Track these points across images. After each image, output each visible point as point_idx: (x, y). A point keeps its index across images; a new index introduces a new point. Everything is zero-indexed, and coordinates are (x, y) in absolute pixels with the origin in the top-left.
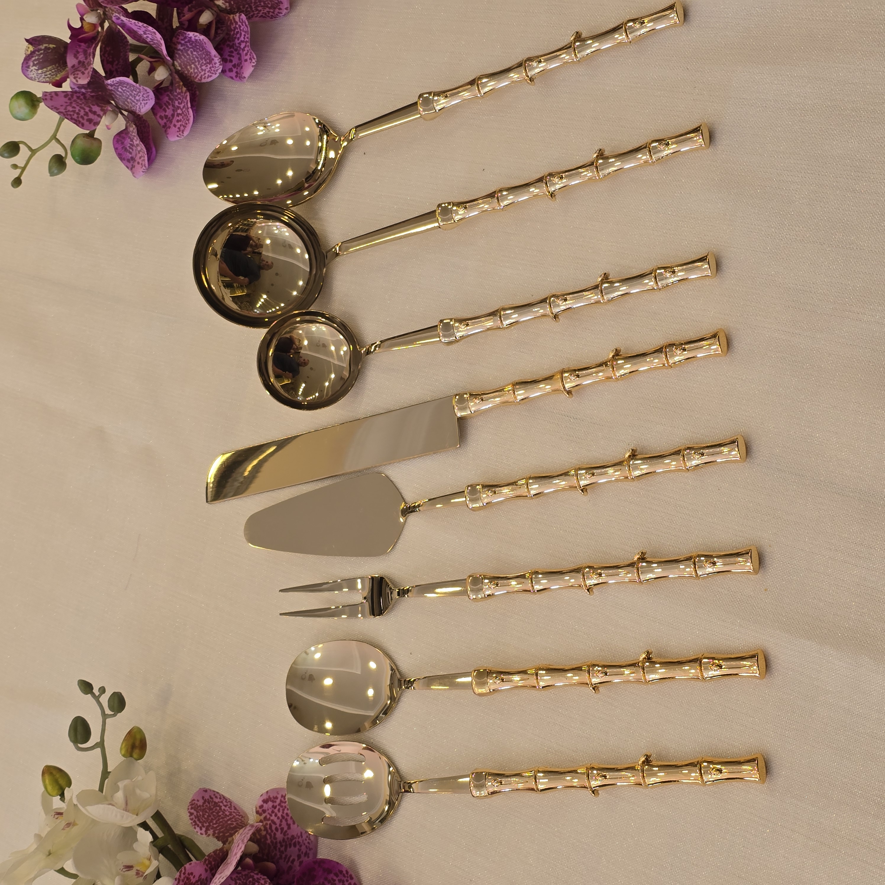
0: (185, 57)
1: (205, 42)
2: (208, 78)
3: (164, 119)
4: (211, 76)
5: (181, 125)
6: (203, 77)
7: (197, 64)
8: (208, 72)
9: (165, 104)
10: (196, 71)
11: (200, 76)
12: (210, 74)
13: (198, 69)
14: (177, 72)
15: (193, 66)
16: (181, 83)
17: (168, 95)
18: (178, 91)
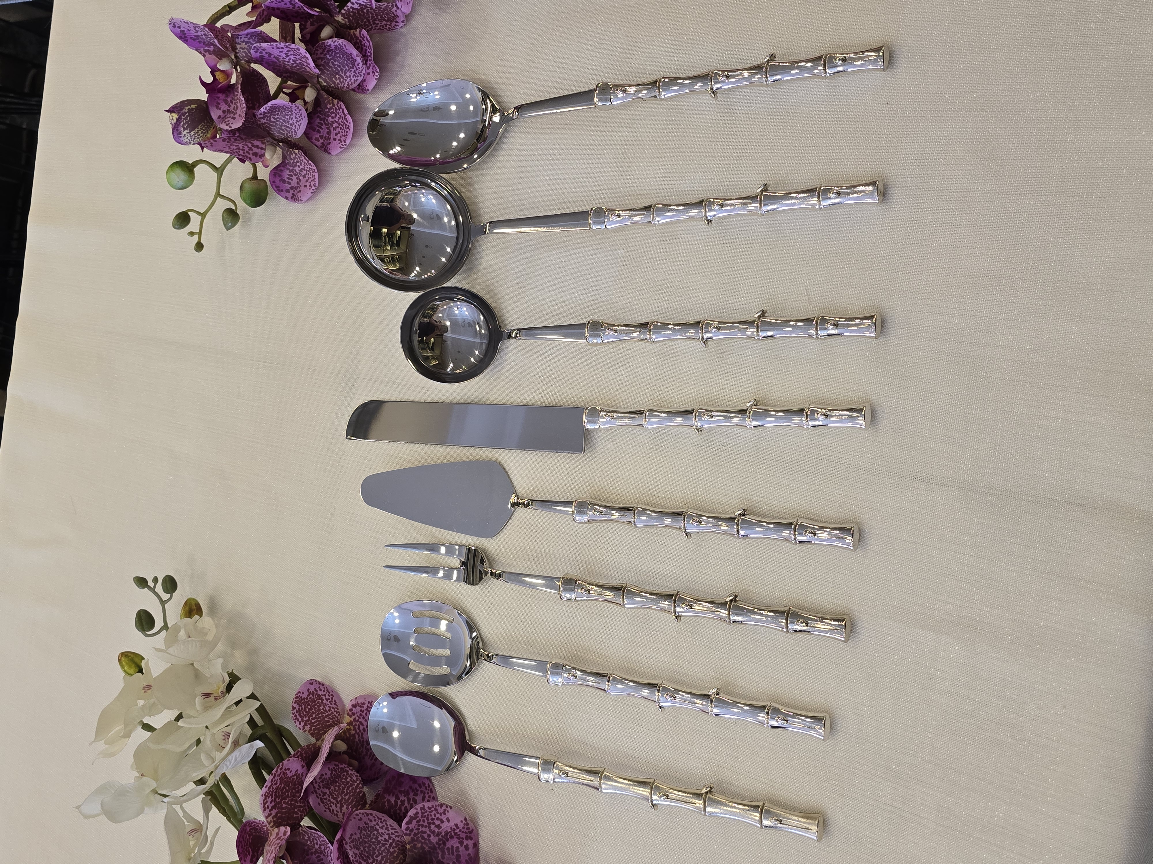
0: (327, 70)
1: (345, 47)
2: (354, 83)
3: (320, 140)
4: (357, 79)
5: (341, 137)
7: (341, 73)
8: (353, 76)
9: (317, 126)
10: (342, 80)
11: (347, 83)
12: (356, 79)
13: (343, 78)
14: (324, 88)
15: (337, 76)
16: (331, 98)
17: (318, 117)
18: (329, 106)
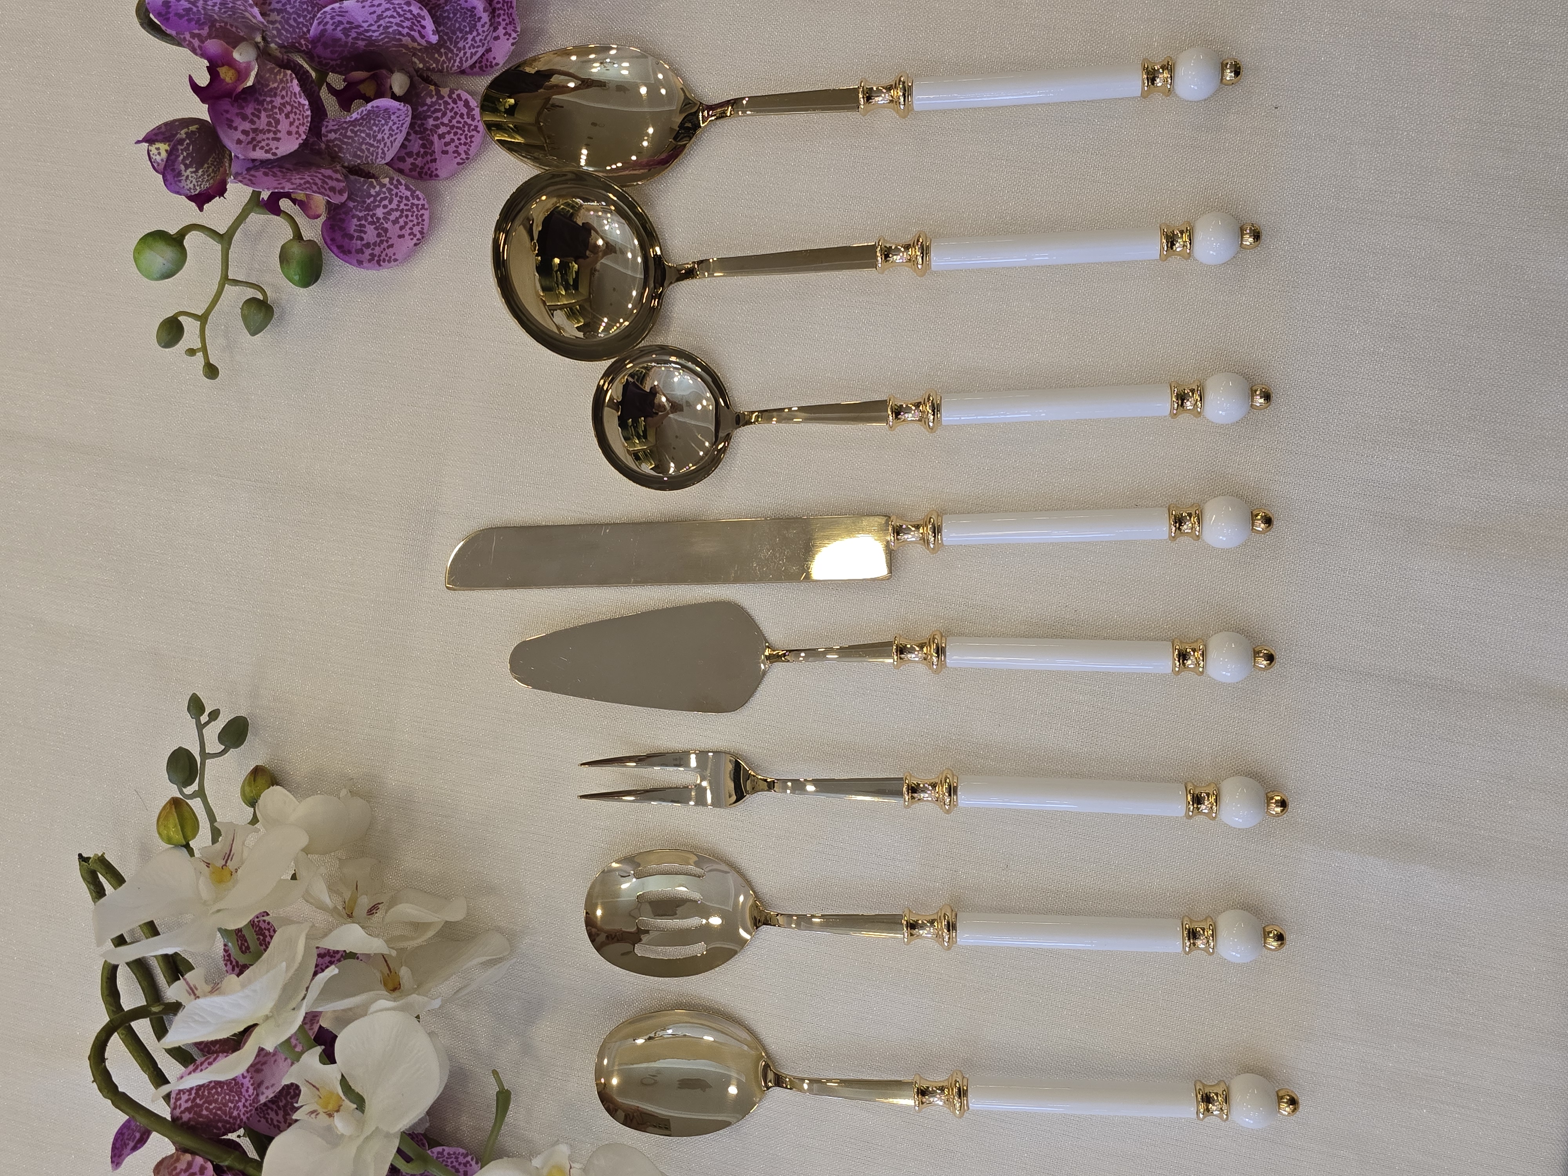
5: (456, 146)
6: (464, 59)
8: (470, 48)
11: (458, 60)
13: (452, 52)
